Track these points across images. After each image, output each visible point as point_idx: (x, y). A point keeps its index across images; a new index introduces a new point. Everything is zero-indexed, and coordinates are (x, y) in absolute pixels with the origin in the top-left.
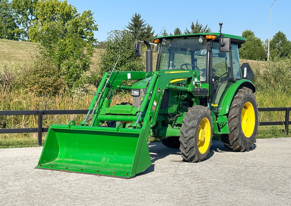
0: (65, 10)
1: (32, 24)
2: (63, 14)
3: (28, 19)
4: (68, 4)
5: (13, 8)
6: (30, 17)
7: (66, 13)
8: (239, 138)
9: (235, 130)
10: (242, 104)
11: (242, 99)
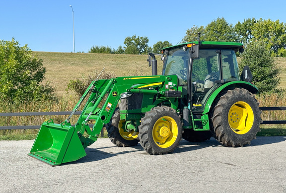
0: (277, 28)
1: (251, 42)
2: (275, 32)
3: (248, 38)
4: (280, 23)
5: (236, 31)
6: (249, 36)
7: (278, 30)
8: (226, 135)
9: (220, 127)
10: (229, 103)
11: (230, 99)
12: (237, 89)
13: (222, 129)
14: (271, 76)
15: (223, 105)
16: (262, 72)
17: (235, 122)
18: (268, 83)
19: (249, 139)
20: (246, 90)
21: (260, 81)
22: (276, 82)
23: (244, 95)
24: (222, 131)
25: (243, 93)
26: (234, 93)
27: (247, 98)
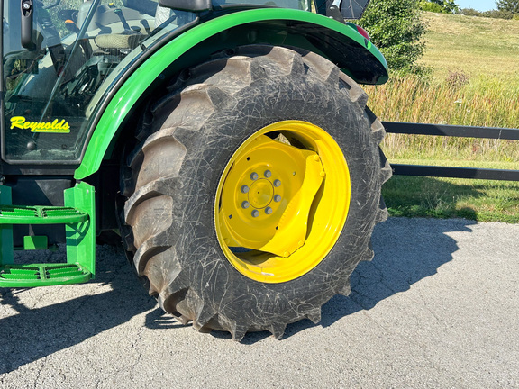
8: (193, 293)
9: (161, 257)
10: (227, 130)
11: (231, 105)
12: (280, 57)
13: (171, 267)
14: (408, 36)
15: (186, 138)
16: (393, 28)
17: (262, 216)
18: (401, 53)
19: (314, 302)
20: (328, 65)
21: (387, 46)
22: (418, 52)
23: (316, 90)
24: (175, 274)
25: (312, 79)
26: (259, 74)
27: (330, 106)
